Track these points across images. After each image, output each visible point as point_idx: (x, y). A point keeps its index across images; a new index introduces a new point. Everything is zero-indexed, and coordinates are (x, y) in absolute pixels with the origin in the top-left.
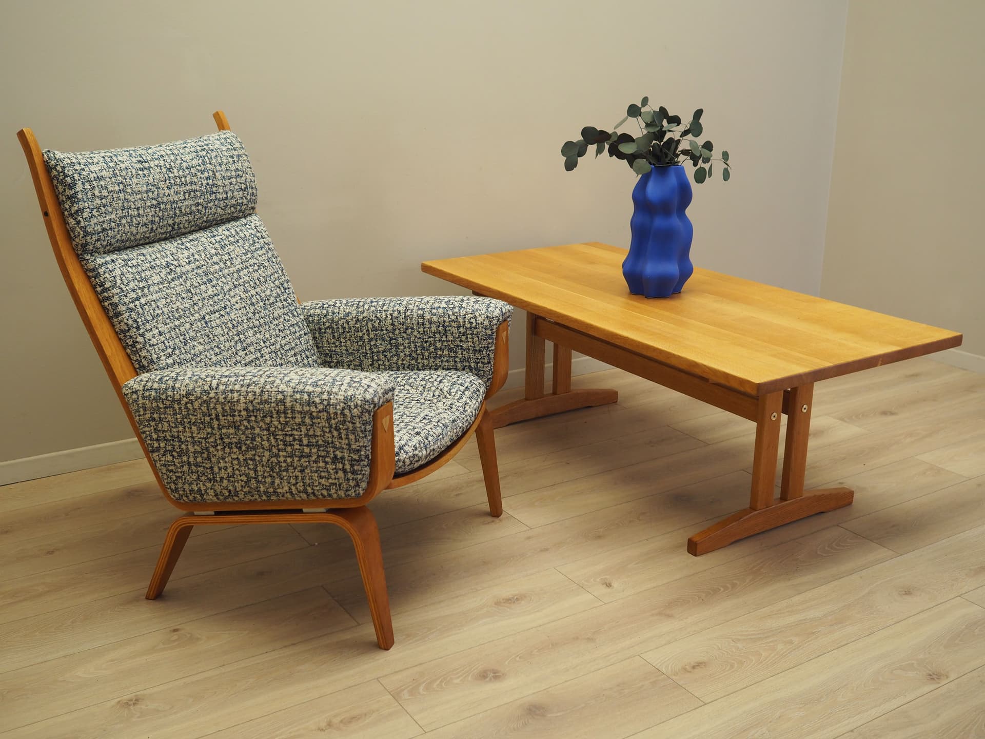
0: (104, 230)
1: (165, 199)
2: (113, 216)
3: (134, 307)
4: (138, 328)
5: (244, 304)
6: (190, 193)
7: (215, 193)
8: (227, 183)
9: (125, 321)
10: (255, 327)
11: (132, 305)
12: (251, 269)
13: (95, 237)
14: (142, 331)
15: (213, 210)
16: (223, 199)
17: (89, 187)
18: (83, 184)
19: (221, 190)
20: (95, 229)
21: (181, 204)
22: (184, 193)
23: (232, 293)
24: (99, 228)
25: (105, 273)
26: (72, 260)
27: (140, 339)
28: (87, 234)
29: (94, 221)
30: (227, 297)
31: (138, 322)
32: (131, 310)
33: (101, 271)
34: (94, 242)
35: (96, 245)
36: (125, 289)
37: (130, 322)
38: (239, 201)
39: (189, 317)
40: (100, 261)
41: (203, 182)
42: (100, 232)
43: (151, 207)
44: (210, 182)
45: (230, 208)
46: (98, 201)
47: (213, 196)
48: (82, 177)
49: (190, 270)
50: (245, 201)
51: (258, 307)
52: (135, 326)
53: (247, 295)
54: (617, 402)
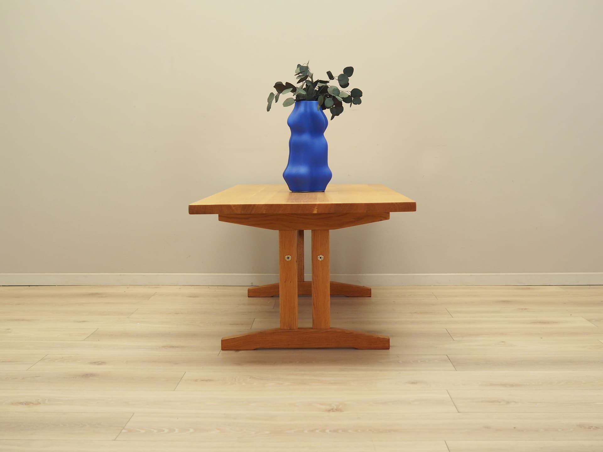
54: (371, 297)
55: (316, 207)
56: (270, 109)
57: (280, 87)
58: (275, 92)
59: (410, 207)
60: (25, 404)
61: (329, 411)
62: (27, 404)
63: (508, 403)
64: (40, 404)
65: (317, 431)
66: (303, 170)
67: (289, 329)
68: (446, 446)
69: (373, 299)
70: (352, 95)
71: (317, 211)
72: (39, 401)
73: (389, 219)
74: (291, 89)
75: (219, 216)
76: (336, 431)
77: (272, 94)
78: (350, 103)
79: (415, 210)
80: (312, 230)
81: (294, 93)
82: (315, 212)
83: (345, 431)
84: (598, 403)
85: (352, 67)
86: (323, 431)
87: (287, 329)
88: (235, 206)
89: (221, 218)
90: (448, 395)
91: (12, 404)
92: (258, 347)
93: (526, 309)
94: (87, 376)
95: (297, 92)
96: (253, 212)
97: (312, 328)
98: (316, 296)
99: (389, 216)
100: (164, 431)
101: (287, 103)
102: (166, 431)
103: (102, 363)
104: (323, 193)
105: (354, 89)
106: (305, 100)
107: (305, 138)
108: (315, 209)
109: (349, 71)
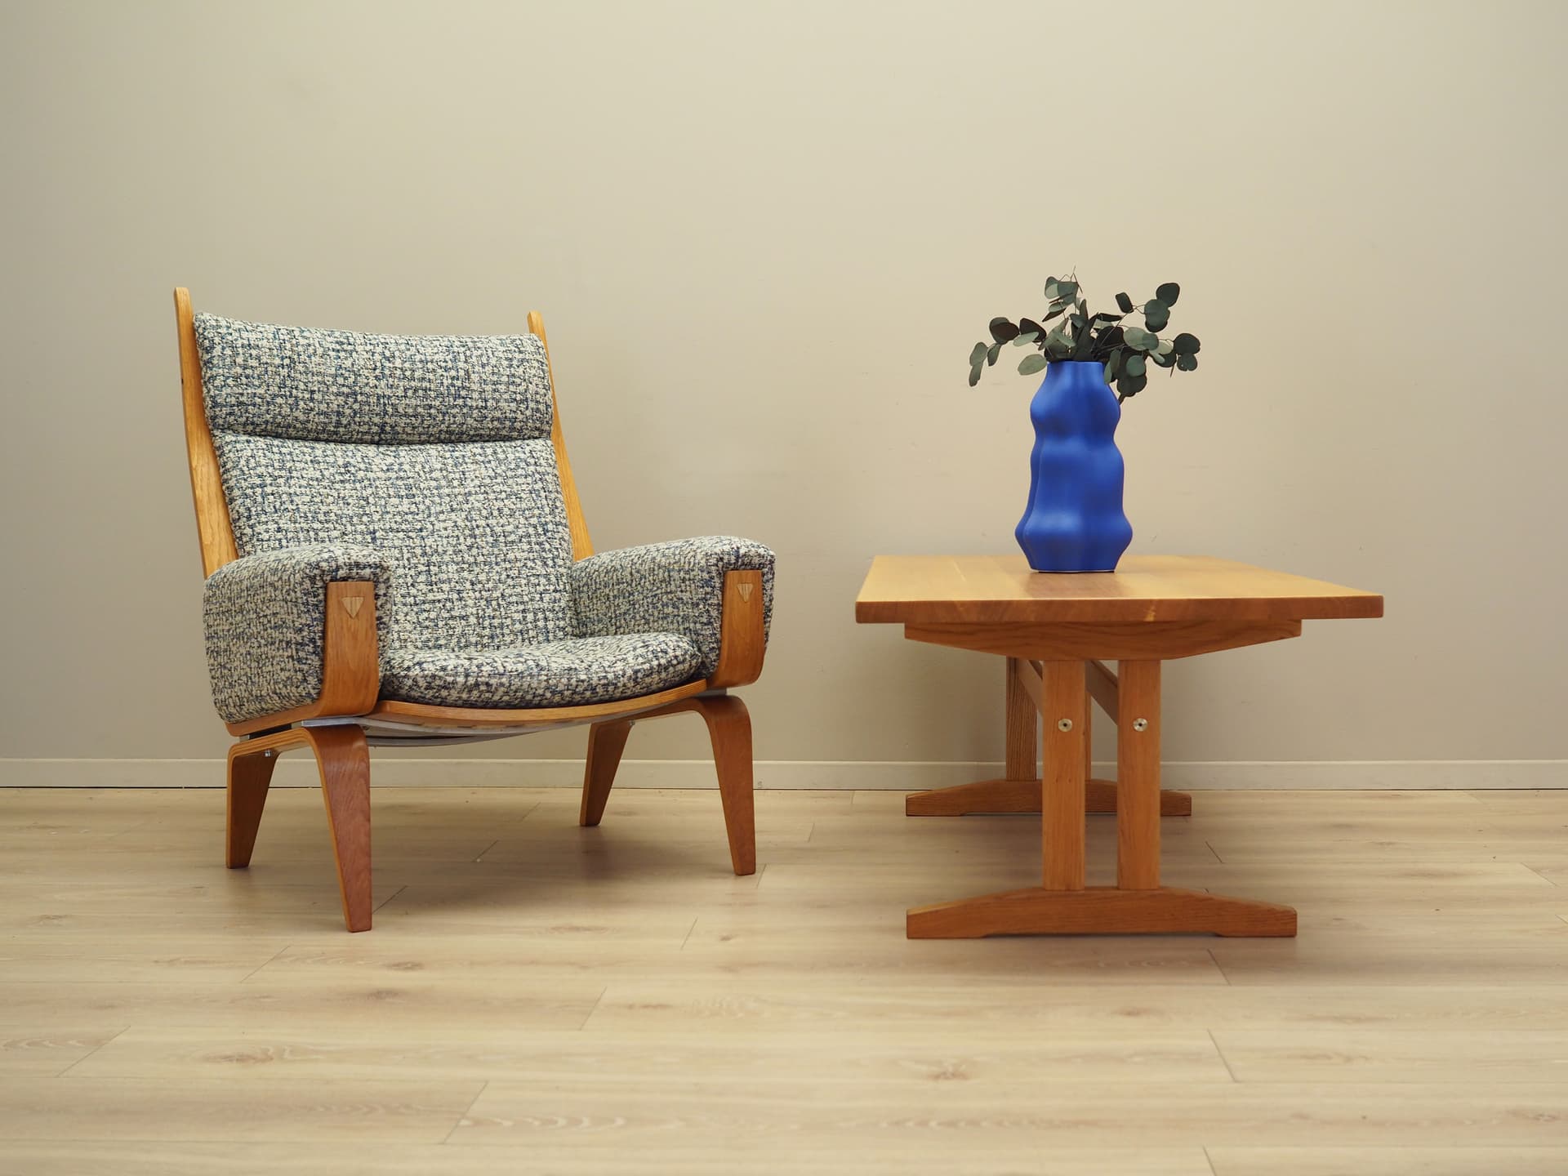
0: (241, 403)
1: (367, 389)
2: (261, 391)
3: (251, 494)
4: (249, 518)
5: (457, 533)
6: (416, 391)
7: (463, 398)
8: (489, 388)
9: (237, 508)
10: (464, 563)
11: (249, 491)
12: (492, 496)
13: (225, 410)
14: (252, 522)
15: (459, 419)
16: (477, 408)
17: (231, 353)
18: (223, 348)
19: (475, 395)
20: (227, 400)
21: (398, 401)
22: (405, 390)
23: (442, 517)
24: (233, 400)
25: (230, 451)
26: (199, 435)
27: (248, 531)
28: (215, 404)
29: (225, 391)
30: (432, 519)
31: (250, 511)
32: (247, 496)
33: (226, 449)
34: (224, 416)
35: (227, 419)
36: (247, 472)
37: (242, 510)
38: (508, 415)
39: (345, 526)
40: (229, 438)
41: (444, 381)
42: (234, 405)
43: (338, 394)
44: (458, 383)
45: (492, 421)
46: (239, 370)
47: (460, 402)
48: (224, 341)
49: (384, 478)
50: (520, 416)
51: (482, 541)
52: (246, 514)
53: (468, 524)
54: (1190, 815)
55: (1153, 608)
56: (978, 382)
57: (1003, 330)
58: (990, 341)
59: (1369, 607)
60: (237, 1060)
61: (937, 1077)
62: (242, 1059)
63: (1348, 1059)
64: (272, 1059)
65: (910, 1124)
66: (1066, 521)
67: (1064, 888)
68: (1205, 1157)
69: (1195, 820)
70: (1175, 351)
71: (1155, 616)
72: (270, 1053)
73: (1299, 635)
74: (1036, 334)
75: (906, 628)
76: (952, 1124)
77: (980, 346)
78: (1171, 368)
79: (1381, 616)
80: (1121, 661)
81: (1040, 343)
82: (1150, 618)
83: (974, 1123)
84: (1556, 1061)
85: (1177, 285)
86: (923, 1123)
87: (1060, 890)
88: (963, 604)
89: (912, 632)
90: (1211, 1042)
91: (208, 1059)
92: (991, 931)
93: (1389, 844)
94: (379, 996)
95: (1047, 342)
96: (1006, 619)
97: (1117, 888)
98: (1127, 813)
99: (1300, 628)
100: (556, 1122)
101: (1027, 367)
102: (562, 1122)
103: (415, 966)
104: (1111, 574)
105: (1180, 335)
106: (1071, 360)
107: (1073, 447)
108: (1150, 612)
109: (1169, 293)
